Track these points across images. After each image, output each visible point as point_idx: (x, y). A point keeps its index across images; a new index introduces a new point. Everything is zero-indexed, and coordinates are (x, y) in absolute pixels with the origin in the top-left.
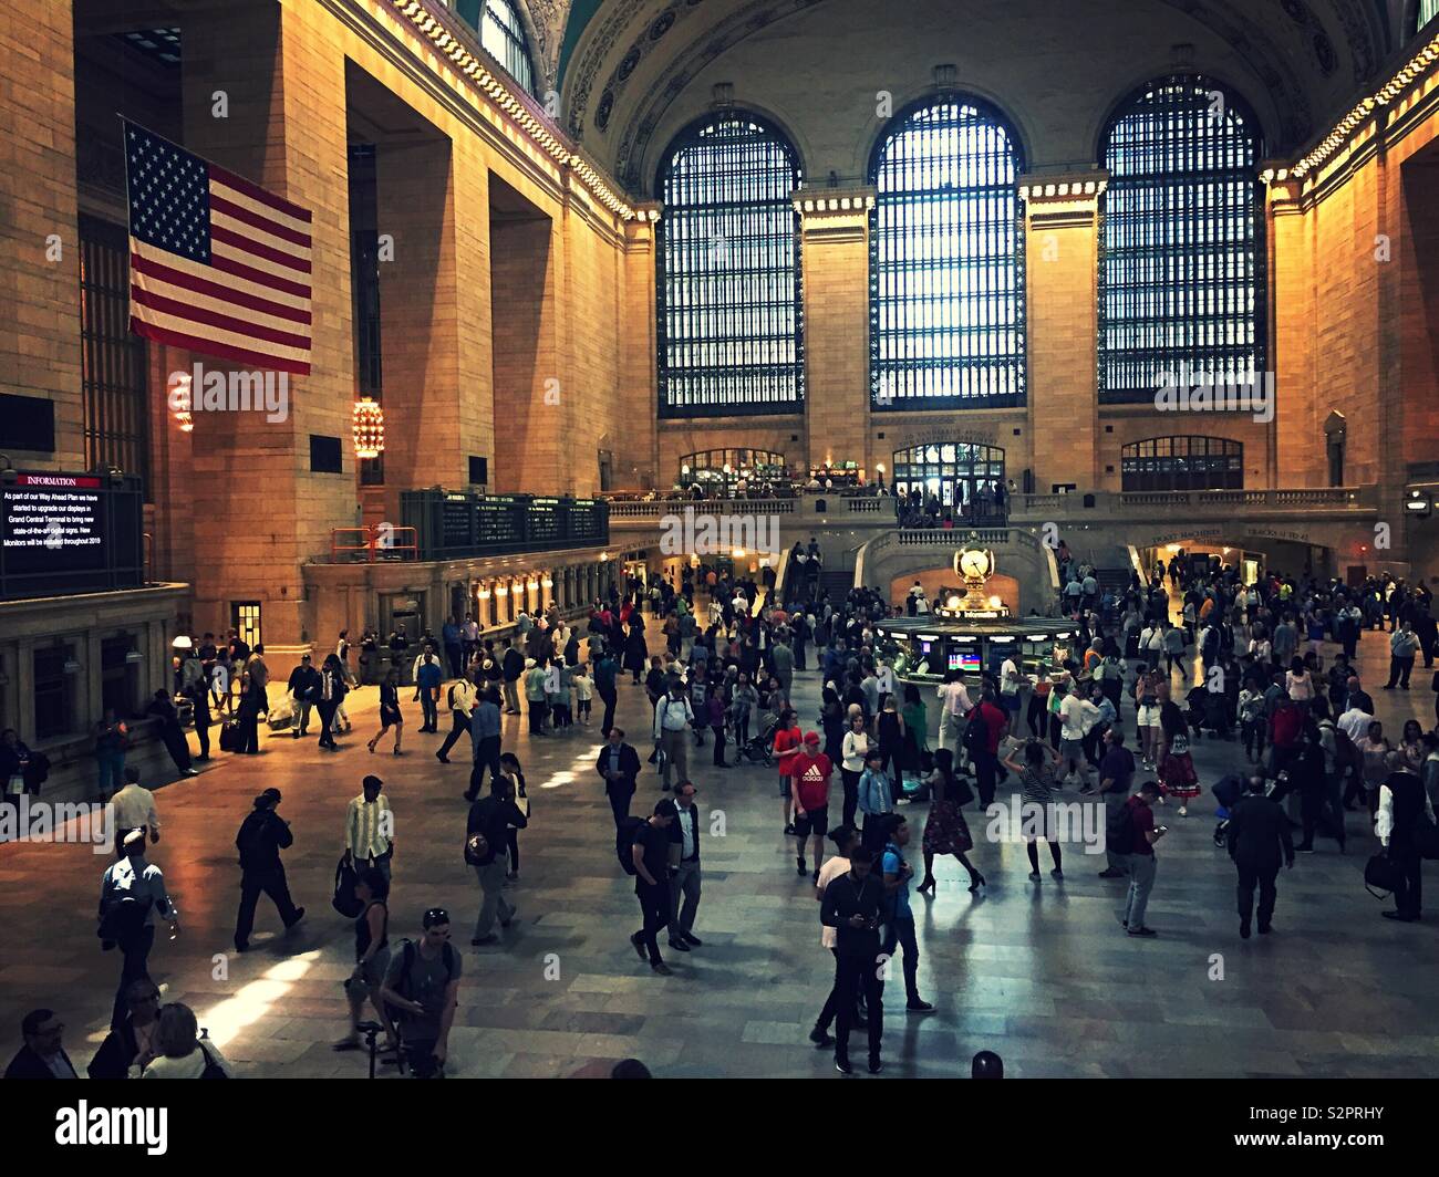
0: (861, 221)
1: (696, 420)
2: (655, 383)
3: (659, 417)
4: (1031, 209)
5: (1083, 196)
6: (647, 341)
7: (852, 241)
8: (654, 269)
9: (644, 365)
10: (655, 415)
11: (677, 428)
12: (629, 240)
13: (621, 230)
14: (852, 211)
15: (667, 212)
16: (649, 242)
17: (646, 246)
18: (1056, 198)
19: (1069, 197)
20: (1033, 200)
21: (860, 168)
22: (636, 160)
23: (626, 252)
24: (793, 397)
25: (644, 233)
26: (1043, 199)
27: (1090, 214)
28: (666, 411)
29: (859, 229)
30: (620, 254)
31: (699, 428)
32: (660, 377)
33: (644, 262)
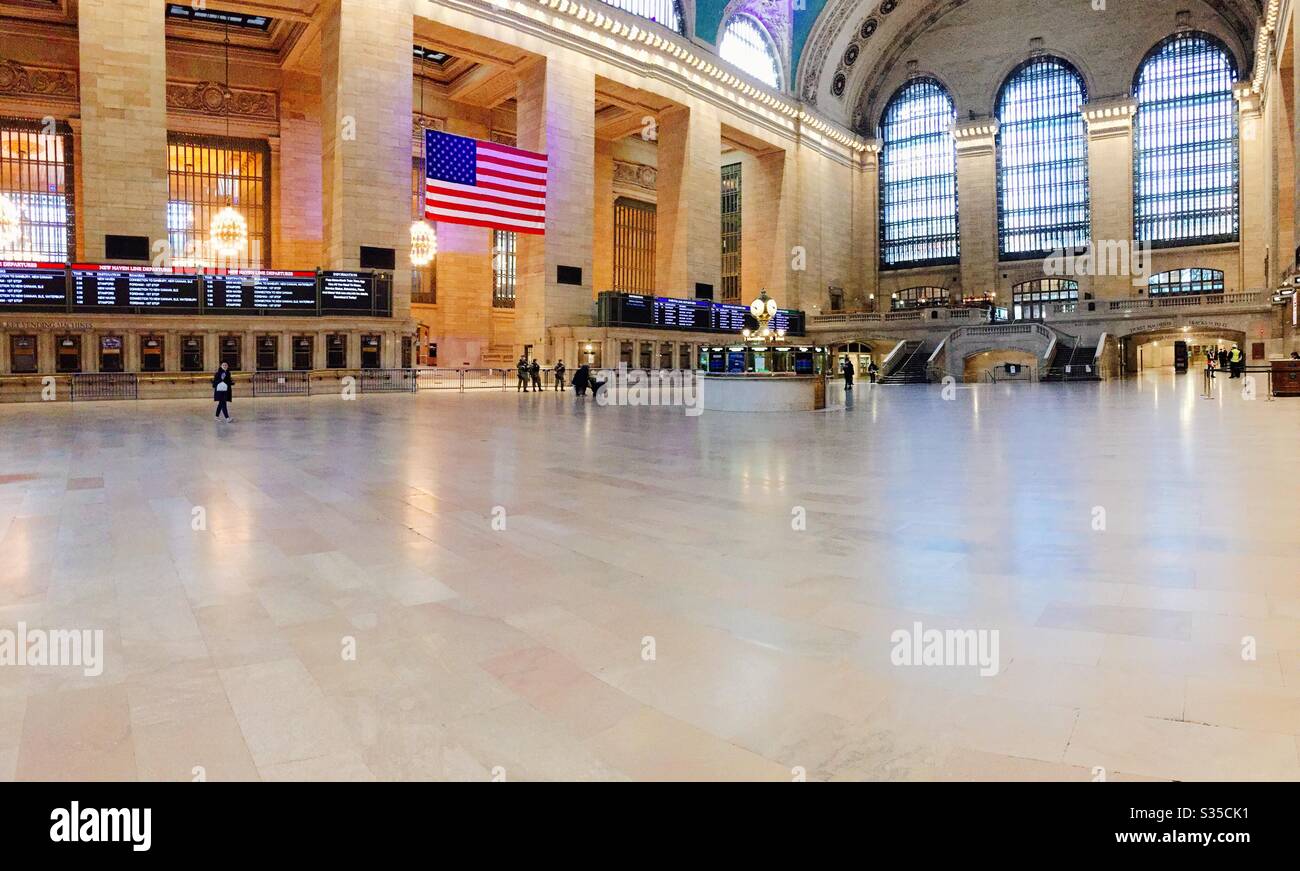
0: (991, 141)
1: (900, 271)
2: (877, 250)
3: (881, 269)
4: (1091, 127)
5: (1121, 117)
6: (872, 224)
7: (983, 154)
8: (877, 180)
9: (871, 238)
10: (877, 268)
11: (890, 276)
12: (862, 164)
13: (857, 158)
14: (984, 135)
15: (887, 144)
16: (874, 164)
17: (872, 167)
18: (1105, 119)
19: (1113, 118)
20: (1092, 121)
21: (989, 108)
22: (867, 115)
23: (862, 171)
24: (954, 255)
25: (871, 159)
26: (1097, 120)
27: (1126, 128)
28: (884, 266)
29: (990, 147)
30: (856, 172)
31: (901, 275)
32: (881, 246)
33: (871, 176)
